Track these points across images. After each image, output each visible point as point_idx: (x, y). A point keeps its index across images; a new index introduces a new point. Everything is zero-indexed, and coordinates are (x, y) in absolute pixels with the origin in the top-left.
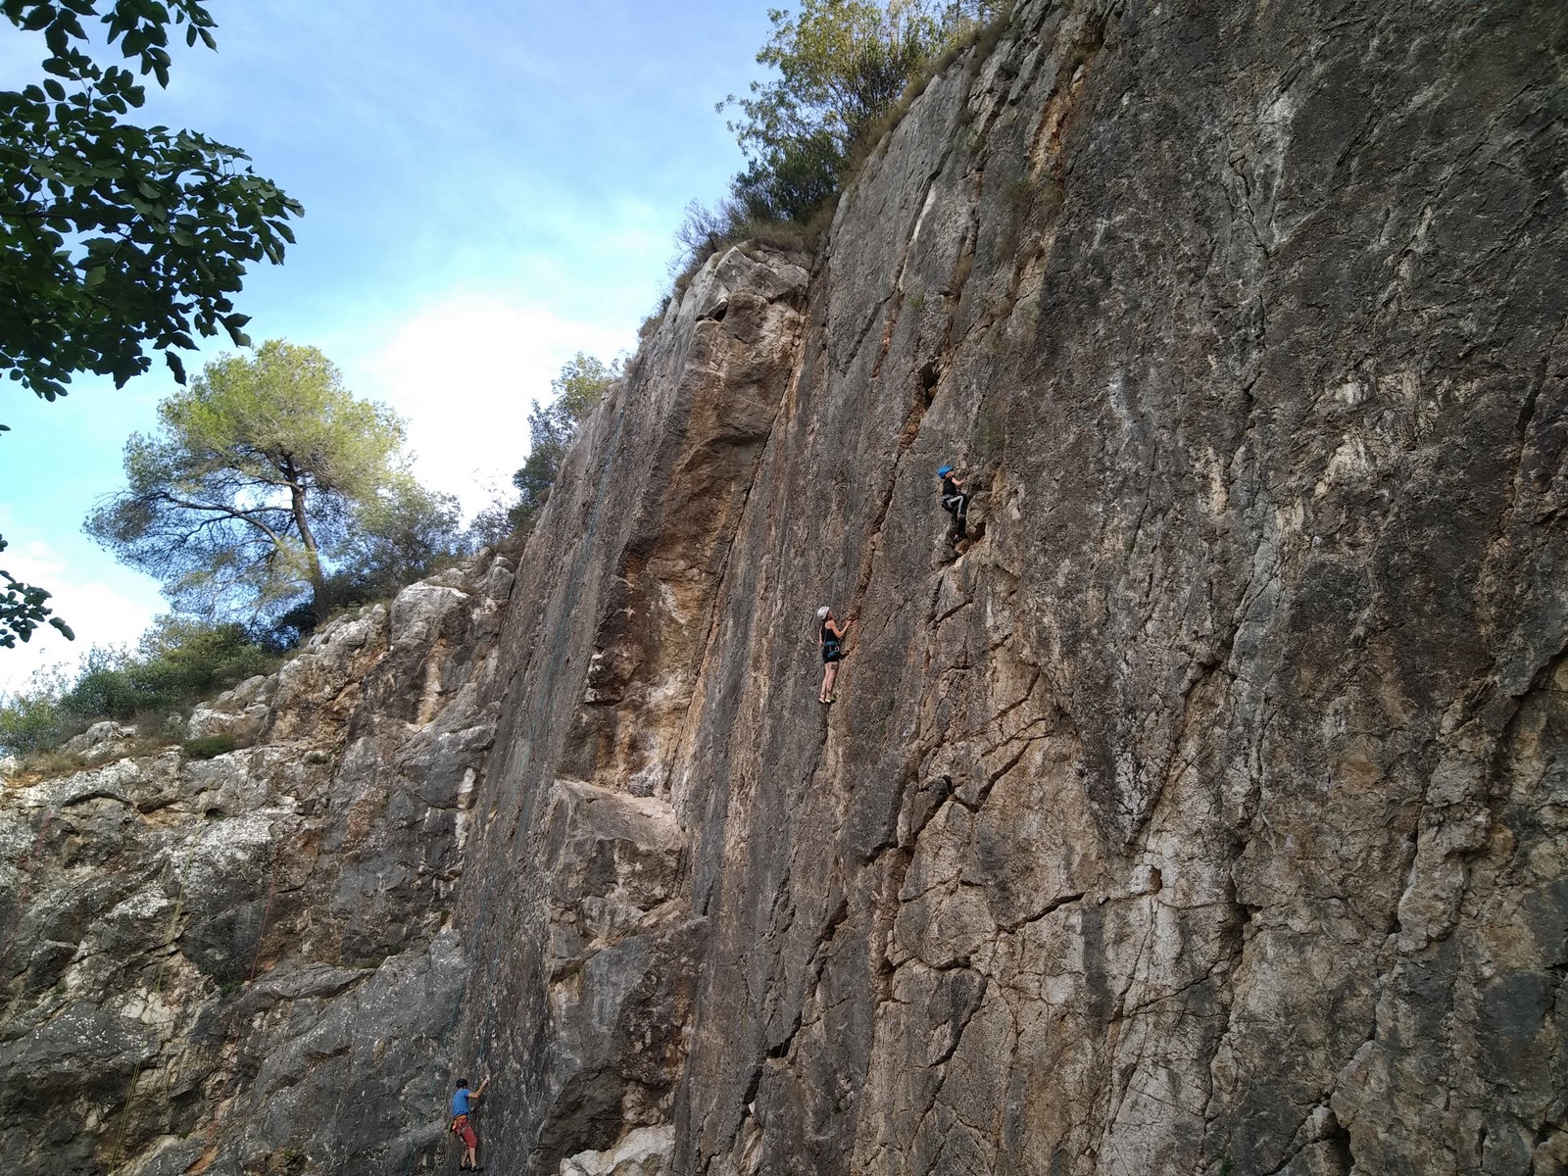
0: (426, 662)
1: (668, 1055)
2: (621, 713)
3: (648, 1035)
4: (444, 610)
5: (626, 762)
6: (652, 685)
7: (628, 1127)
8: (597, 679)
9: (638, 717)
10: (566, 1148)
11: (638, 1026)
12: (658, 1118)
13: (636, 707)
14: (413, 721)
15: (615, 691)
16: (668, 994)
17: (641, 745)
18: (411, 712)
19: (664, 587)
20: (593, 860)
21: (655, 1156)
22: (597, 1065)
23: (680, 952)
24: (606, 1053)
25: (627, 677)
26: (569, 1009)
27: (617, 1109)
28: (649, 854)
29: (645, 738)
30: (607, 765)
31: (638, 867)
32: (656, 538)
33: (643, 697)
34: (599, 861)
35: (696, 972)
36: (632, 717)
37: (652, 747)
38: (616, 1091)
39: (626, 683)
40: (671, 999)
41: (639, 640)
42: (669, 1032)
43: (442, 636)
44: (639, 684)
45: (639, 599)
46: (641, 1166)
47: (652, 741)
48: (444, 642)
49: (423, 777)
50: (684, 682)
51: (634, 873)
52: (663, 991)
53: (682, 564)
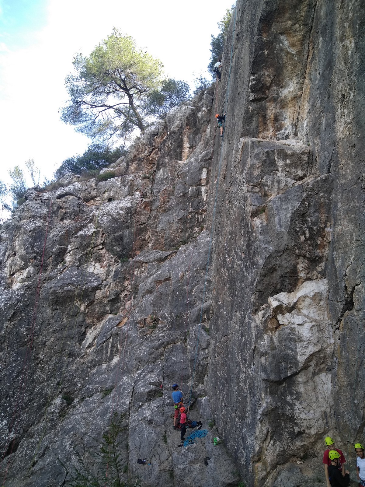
0: (182, 136)
1: (319, 243)
2: (268, 104)
3: (307, 232)
4: (187, 115)
5: (273, 127)
6: (281, 87)
7: (301, 280)
8: (254, 88)
9: (276, 105)
10: (270, 292)
11: (301, 228)
12: (317, 276)
13: (275, 100)
14: (181, 160)
15: (264, 93)
16: (315, 212)
17: (279, 118)
18: (179, 157)
19: (281, 37)
20: (264, 161)
21: (319, 293)
22: (281, 248)
23: (319, 191)
24: (286, 241)
25: (269, 85)
26: (262, 227)
27: (294, 271)
28: (293, 155)
29: (281, 114)
30: (265, 130)
31: (288, 161)
32: (276, 10)
33: (278, 94)
34: (268, 161)
35: (329, 200)
36: (273, 105)
37: (285, 118)
38: (293, 262)
39: (268, 88)
40: (317, 214)
41: (272, 65)
42: (318, 231)
43: (187, 125)
44: (275, 88)
45: (270, 45)
46: (312, 299)
47: (285, 115)
48: (188, 127)
49: (186, 176)
50: (297, 83)
51: (286, 165)
52: (312, 210)
53: (290, 23)
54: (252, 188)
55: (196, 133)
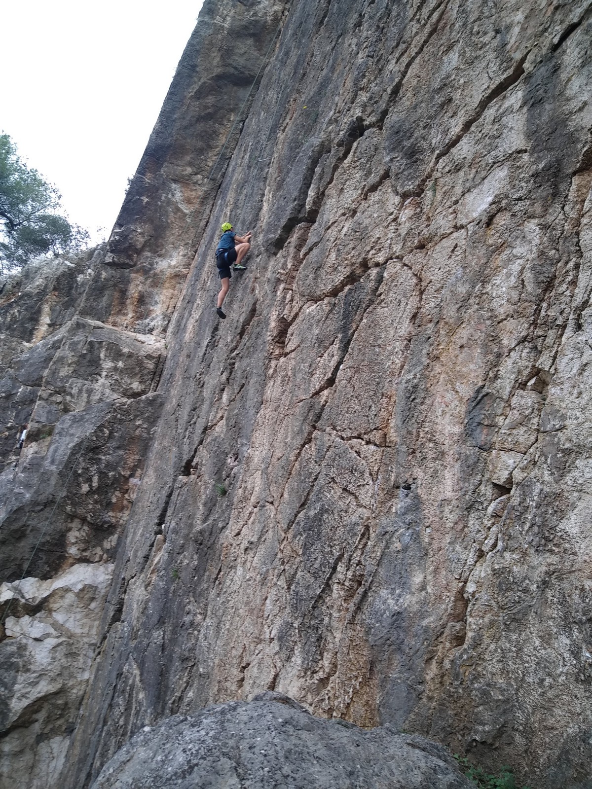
0: (42, 304)
1: (114, 500)
2: (133, 275)
3: (96, 479)
4: (58, 273)
5: (135, 311)
6: (160, 256)
7: (71, 561)
8: (116, 246)
9: (146, 279)
10: (7, 573)
11: (86, 469)
12: (101, 557)
13: (145, 272)
14: (29, 341)
15: (130, 257)
16: (118, 448)
17: (147, 300)
18: (28, 335)
19: (174, 186)
21: (90, 586)
22: (42, 498)
23: (136, 416)
24: (53, 488)
25: (139, 246)
26: (32, 459)
27: (60, 542)
28: (130, 355)
29: (151, 295)
30: (119, 313)
31: (120, 364)
32: (170, 146)
33: (151, 264)
34: (88, 357)
35: (149, 433)
36: (141, 278)
37: (156, 303)
38: (60, 526)
39: (139, 252)
40: (121, 452)
41: (151, 220)
42: (116, 480)
43: (55, 289)
44: (149, 254)
45: (153, 191)
46: (77, 595)
47: (157, 298)
48: (56, 293)
49: (22, 367)
50: (184, 256)
51: (115, 369)
52: (114, 444)
53: (189, 170)
54: (51, 395)
55: (67, 306)
